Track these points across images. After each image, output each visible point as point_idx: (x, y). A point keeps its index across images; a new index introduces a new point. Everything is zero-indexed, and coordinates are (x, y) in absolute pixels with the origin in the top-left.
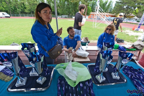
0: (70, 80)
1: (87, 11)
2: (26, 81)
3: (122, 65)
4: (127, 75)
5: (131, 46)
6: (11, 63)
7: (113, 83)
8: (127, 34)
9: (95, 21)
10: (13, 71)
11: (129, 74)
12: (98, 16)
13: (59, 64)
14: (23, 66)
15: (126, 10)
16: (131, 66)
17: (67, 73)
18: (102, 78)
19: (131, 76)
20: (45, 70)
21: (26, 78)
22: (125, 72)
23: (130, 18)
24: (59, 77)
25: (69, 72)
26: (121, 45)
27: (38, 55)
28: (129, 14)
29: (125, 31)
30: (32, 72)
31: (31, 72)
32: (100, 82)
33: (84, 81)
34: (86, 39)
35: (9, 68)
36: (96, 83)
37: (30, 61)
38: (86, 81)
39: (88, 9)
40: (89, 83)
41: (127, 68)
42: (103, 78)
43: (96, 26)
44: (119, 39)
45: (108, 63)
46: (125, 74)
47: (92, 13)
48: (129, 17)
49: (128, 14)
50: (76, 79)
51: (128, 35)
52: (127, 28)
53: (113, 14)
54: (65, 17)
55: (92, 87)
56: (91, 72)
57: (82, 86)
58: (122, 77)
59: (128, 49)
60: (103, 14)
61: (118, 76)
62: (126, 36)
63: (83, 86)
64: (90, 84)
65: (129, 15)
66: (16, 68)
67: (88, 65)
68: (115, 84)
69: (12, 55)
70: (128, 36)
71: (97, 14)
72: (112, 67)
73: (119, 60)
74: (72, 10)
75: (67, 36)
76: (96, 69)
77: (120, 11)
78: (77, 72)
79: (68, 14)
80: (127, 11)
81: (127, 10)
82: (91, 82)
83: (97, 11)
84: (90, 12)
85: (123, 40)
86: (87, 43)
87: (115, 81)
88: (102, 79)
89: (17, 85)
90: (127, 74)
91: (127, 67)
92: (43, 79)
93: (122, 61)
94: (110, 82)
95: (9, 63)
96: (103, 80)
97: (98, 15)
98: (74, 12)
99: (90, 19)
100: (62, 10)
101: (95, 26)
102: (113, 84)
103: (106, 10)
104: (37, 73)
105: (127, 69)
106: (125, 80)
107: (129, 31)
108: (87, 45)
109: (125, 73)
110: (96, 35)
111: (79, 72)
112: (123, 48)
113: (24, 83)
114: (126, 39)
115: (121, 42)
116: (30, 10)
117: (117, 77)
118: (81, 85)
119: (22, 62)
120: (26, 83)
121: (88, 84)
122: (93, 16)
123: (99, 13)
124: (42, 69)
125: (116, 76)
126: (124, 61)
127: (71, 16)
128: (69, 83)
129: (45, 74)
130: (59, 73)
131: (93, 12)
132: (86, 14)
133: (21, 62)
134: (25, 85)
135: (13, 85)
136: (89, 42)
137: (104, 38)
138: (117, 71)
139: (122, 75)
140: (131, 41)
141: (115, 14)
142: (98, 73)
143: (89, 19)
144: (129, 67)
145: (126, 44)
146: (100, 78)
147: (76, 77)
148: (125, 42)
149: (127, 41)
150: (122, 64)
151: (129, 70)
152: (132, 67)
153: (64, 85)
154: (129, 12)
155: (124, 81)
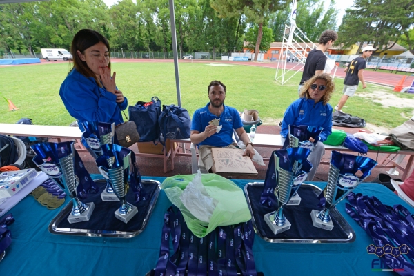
0: (194, 218)
1: (262, 40)
2: (92, 211)
3: (339, 190)
4: (357, 222)
5: (383, 138)
6: (56, 167)
7: (314, 239)
8: (375, 103)
9: (281, 66)
10: (63, 186)
11: (364, 218)
12: (291, 51)
13: (171, 177)
14: (85, 177)
15: (378, 34)
16: (374, 197)
17: (187, 202)
18: (280, 221)
19: (370, 225)
20: (136, 190)
21: (92, 204)
22: (353, 211)
23: (389, 55)
24: (169, 210)
25: (193, 198)
26: (355, 134)
27: (117, 152)
28: (386, 44)
29: (370, 95)
30: (107, 191)
31: (105, 190)
32: (275, 233)
33: (232, 226)
34: (253, 114)
35: (55, 179)
36: (264, 233)
37: (98, 166)
38: (236, 226)
39: (263, 35)
40: (243, 232)
41: (359, 200)
42: (283, 223)
43: (285, 80)
44: (349, 116)
45: (296, 183)
46: (353, 217)
47: (274, 45)
48: (386, 54)
49: (382, 44)
50: (209, 218)
51: (380, 105)
52: (376, 86)
53: (337, 45)
54: (203, 58)
55: (250, 243)
56: (254, 204)
57: (224, 238)
58: (343, 225)
59: (373, 145)
60: (304, 46)
61: (328, 220)
62: (374, 108)
63: (227, 237)
64: (246, 235)
65: (386, 49)
66: (69, 180)
67: (247, 185)
68: (320, 242)
69: (63, 148)
70: (378, 110)
71: (287, 48)
72: (315, 196)
73: (331, 176)
74: (220, 39)
75: (205, 106)
76: (266, 198)
77: (357, 35)
78: (214, 200)
79: (211, 50)
80: (381, 37)
81: (380, 34)
82: (248, 231)
83: (287, 37)
84: (270, 41)
85: (363, 120)
86: (254, 125)
87: (321, 233)
88: (280, 224)
89: (70, 219)
90: (358, 218)
91: (362, 197)
92: (130, 210)
93: (339, 179)
94: (302, 236)
95: (54, 166)
96: (284, 227)
97: (291, 49)
98: (227, 43)
99: (269, 61)
100: (196, 40)
101: (281, 79)
102: (315, 242)
103: (315, 36)
104: (115, 196)
105: (360, 204)
106: (351, 234)
107: (384, 93)
108: (254, 130)
109: (353, 214)
110: (282, 103)
111: (218, 201)
112: (359, 142)
113: (86, 216)
114: (373, 116)
115: (356, 126)
116: (118, 42)
117: (325, 222)
118: (222, 234)
119: (83, 166)
120: (92, 217)
121: (241, 235)
122: (277, 52)
123: (294, 45)
124: (128, 186)
125: (322, 221)
126: (346, 178)
127: (217, 53)
128: (190, 226)
129: (136, 198)
130: (170, 198)
131: (277, 40)
132: (257, 47)
133: (81, 165)
134: (88, 220)
135: (62, 217)
136: (259, 124)
137: (302, 111)
138: (328, 206)
139: (344, 219)
140: (388, 122)
141: (343, 45)
142: (272, 209)
143: (267, 60)
144: (366, 198)
145: (371, 131)
146: (277, 222)
147: (209, 214)
148: (368, 125)
149: (376, 122)
150: (341, 188)
151: (367, 208)
152: (376, 199)
153: (179, 230)
154: (388, 39)
155: (347, 238)
